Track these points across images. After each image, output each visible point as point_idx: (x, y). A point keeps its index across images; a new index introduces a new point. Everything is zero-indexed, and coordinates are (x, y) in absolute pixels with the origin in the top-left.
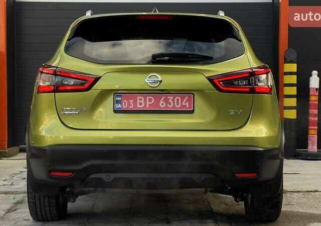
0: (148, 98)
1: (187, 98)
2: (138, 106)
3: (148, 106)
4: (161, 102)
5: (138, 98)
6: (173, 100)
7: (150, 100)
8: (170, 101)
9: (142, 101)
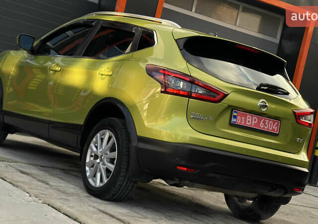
0: (254, 118)
1: (276, 123)
2: (247, 123)
3: (253, 125)
4: (261, 123)
5: (248, 116)
6: (268, 123)
7: (255, 120)
8: (267, 123)
9: (250, 120)
